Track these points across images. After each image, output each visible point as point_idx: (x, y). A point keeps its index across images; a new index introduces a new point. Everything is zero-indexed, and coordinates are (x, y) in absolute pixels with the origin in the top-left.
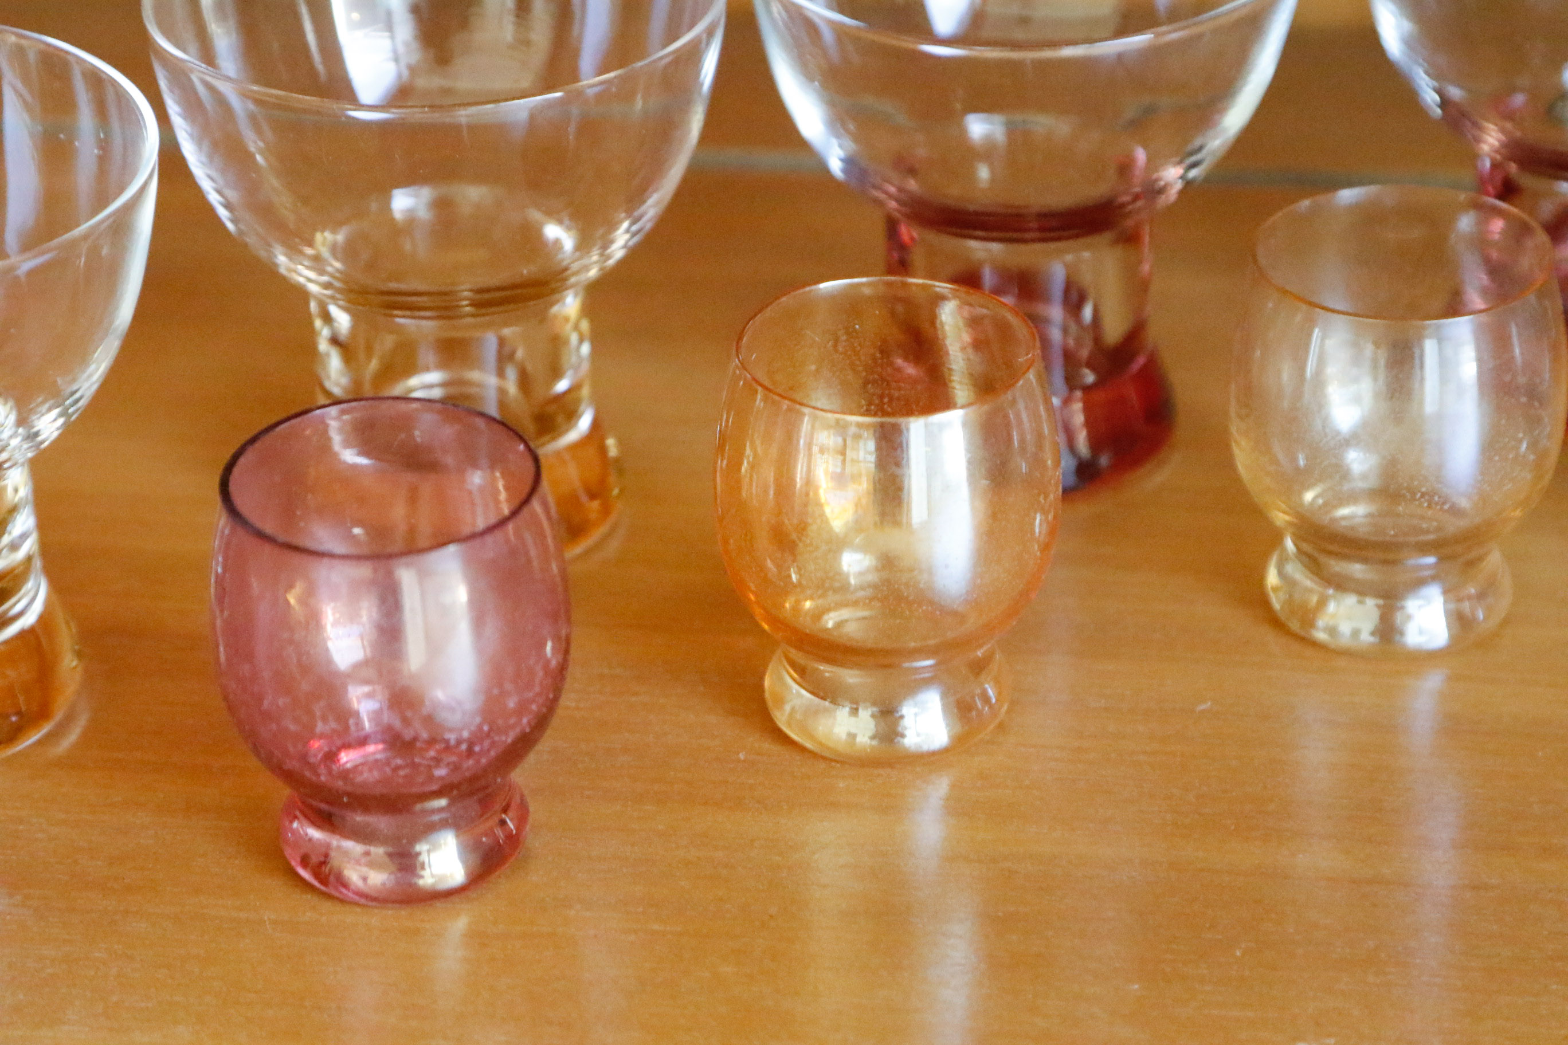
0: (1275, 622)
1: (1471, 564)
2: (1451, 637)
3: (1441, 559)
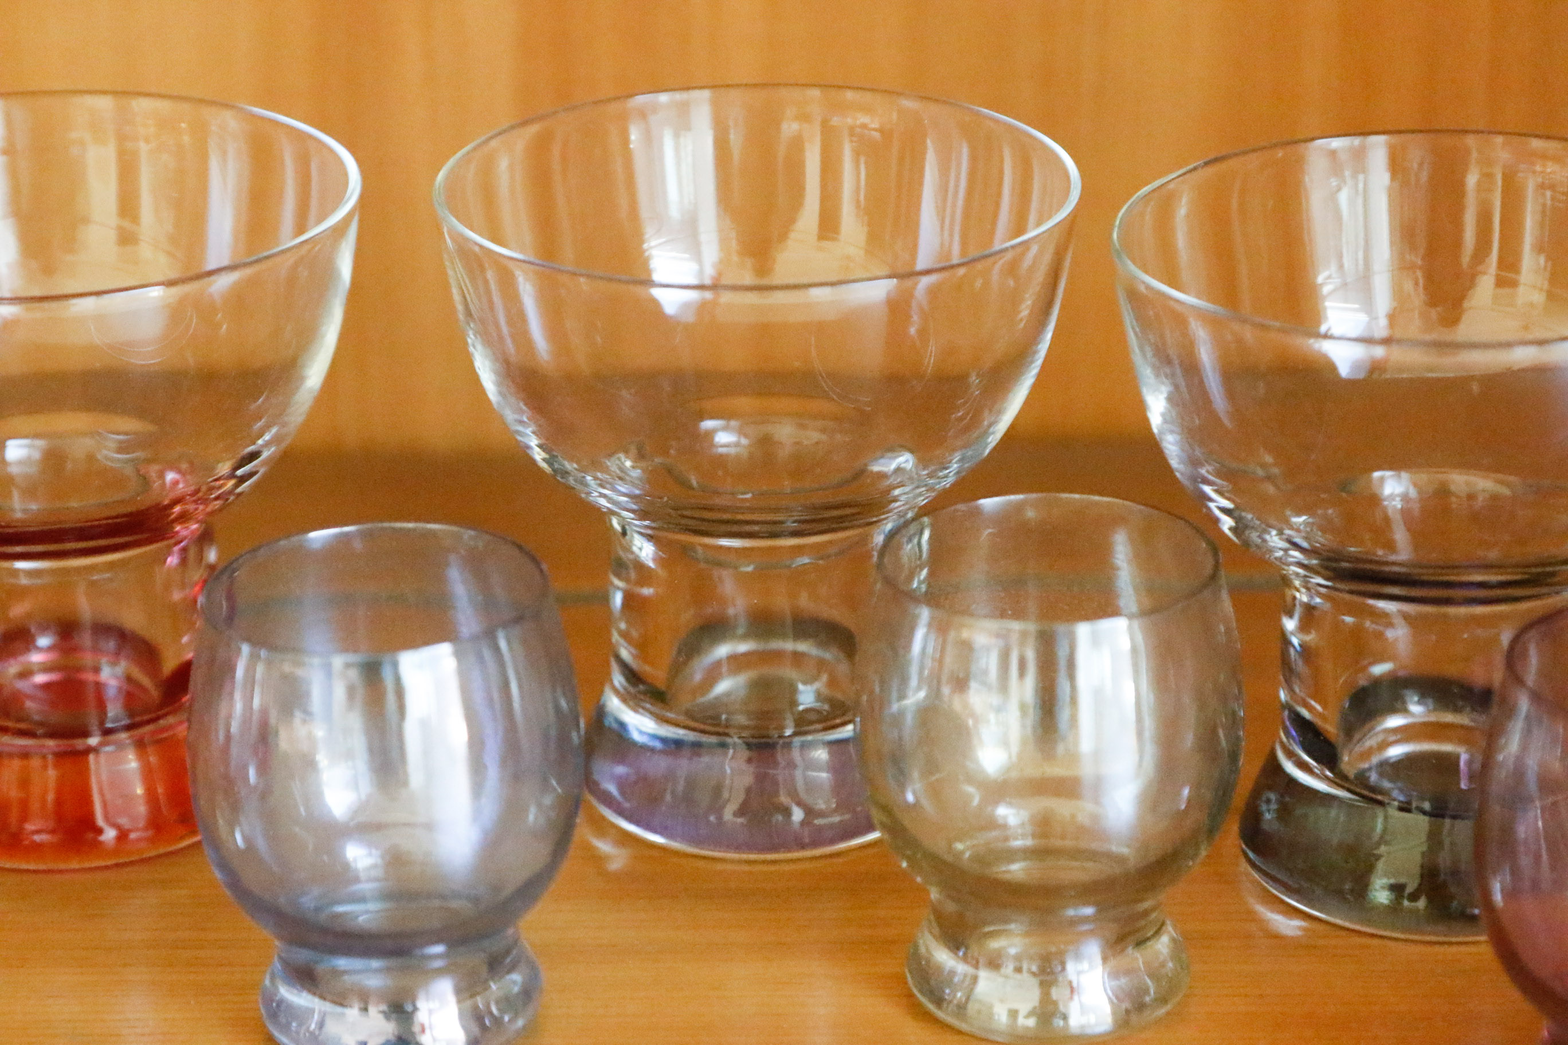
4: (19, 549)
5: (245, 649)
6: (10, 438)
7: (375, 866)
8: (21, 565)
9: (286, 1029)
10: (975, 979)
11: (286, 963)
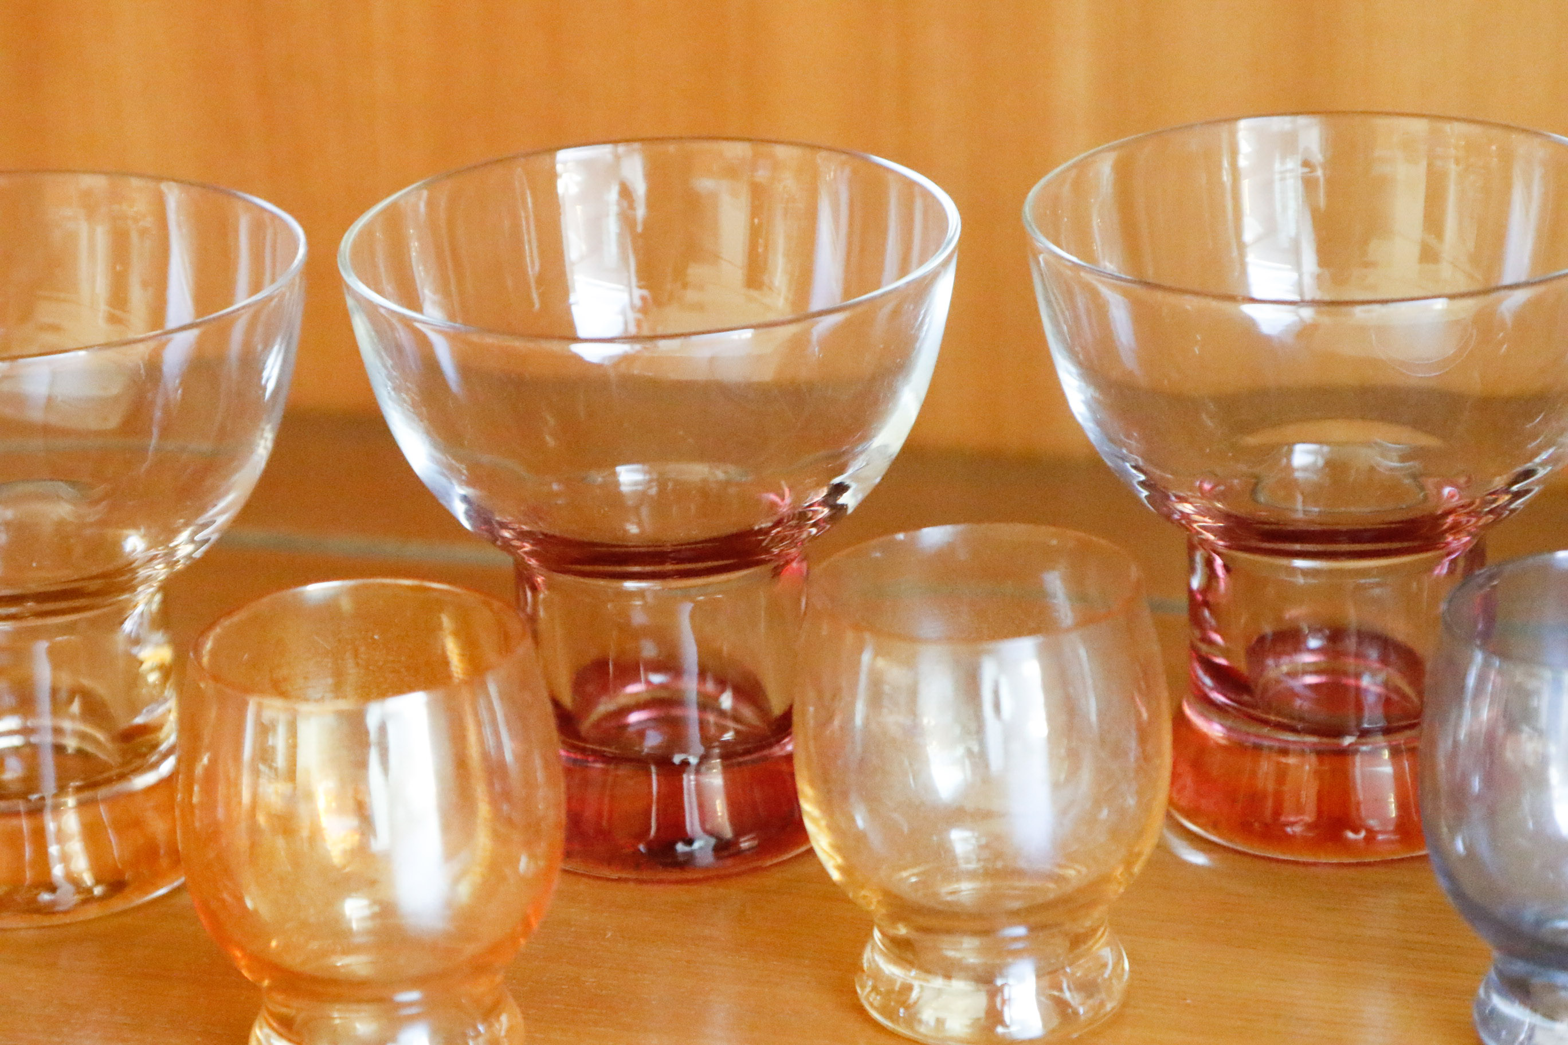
4: (1297, 547)
5: (1479, 657)
6: (1299, 442)
8: (1299, 563)
9: (1496, 1036)
11: (1500, 973)
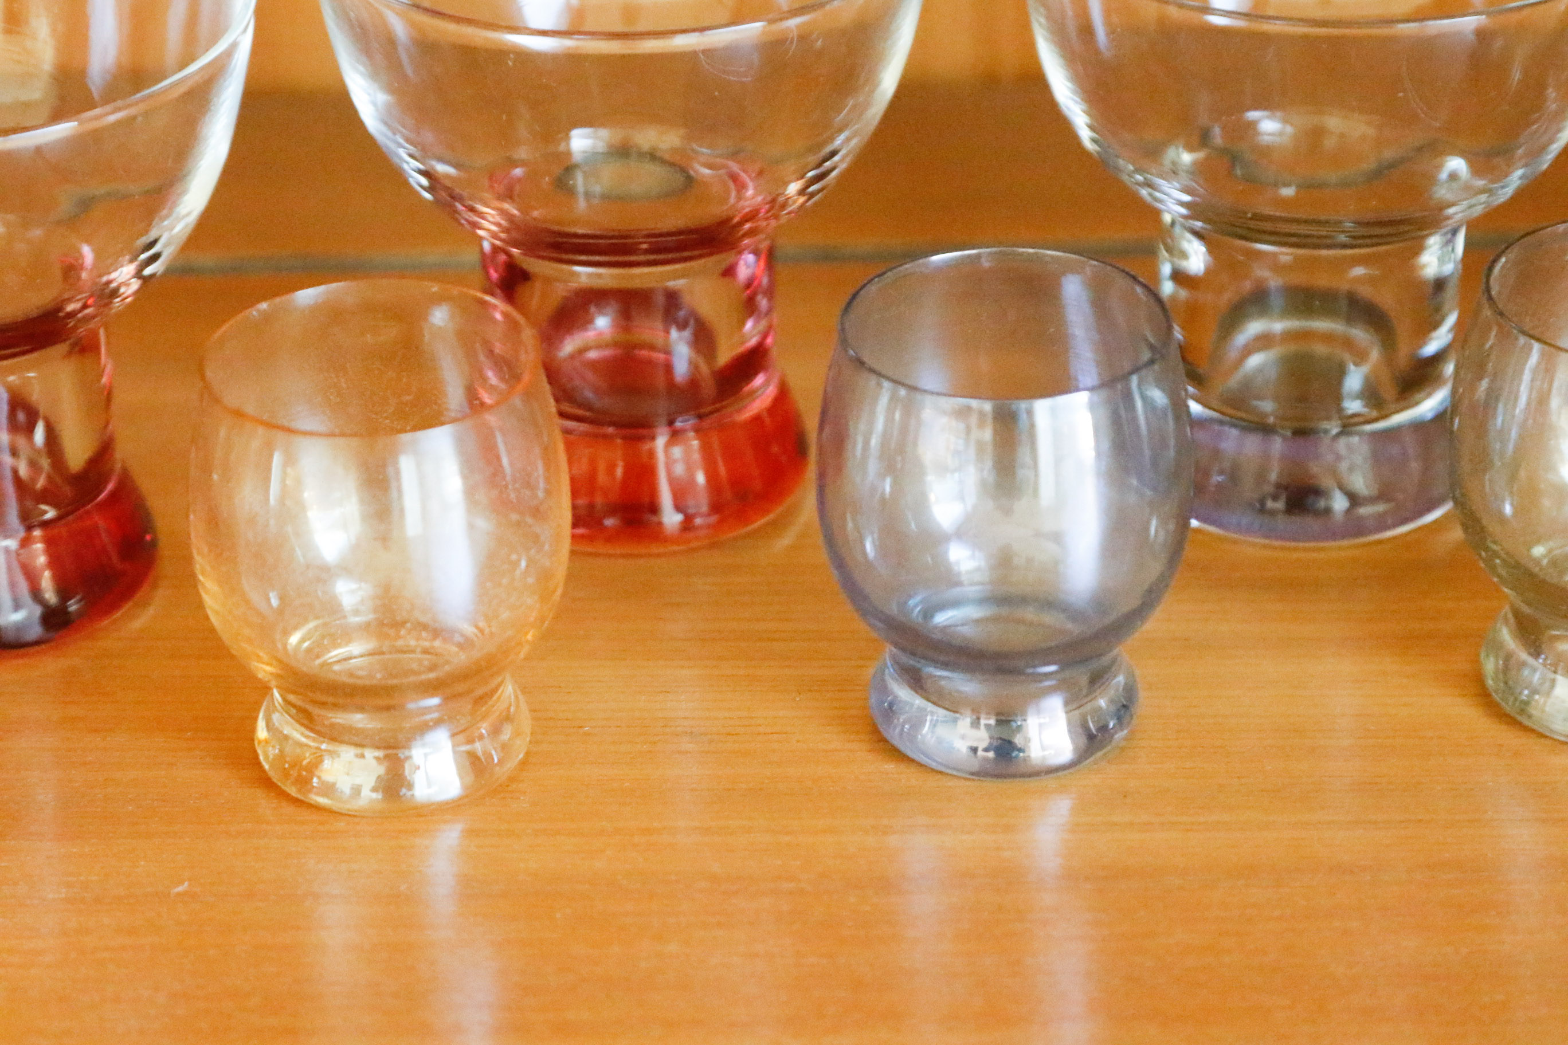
0: (266, 783)
1: (481, 700)
2: (465, 787)
3: (447, 699)
7: (978, 569)
10: (1553, 682)
